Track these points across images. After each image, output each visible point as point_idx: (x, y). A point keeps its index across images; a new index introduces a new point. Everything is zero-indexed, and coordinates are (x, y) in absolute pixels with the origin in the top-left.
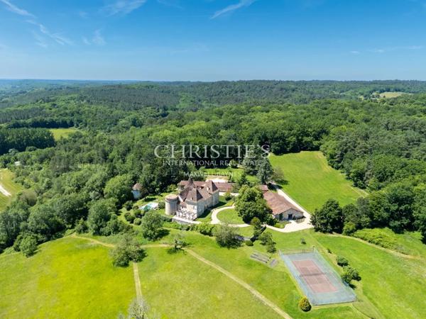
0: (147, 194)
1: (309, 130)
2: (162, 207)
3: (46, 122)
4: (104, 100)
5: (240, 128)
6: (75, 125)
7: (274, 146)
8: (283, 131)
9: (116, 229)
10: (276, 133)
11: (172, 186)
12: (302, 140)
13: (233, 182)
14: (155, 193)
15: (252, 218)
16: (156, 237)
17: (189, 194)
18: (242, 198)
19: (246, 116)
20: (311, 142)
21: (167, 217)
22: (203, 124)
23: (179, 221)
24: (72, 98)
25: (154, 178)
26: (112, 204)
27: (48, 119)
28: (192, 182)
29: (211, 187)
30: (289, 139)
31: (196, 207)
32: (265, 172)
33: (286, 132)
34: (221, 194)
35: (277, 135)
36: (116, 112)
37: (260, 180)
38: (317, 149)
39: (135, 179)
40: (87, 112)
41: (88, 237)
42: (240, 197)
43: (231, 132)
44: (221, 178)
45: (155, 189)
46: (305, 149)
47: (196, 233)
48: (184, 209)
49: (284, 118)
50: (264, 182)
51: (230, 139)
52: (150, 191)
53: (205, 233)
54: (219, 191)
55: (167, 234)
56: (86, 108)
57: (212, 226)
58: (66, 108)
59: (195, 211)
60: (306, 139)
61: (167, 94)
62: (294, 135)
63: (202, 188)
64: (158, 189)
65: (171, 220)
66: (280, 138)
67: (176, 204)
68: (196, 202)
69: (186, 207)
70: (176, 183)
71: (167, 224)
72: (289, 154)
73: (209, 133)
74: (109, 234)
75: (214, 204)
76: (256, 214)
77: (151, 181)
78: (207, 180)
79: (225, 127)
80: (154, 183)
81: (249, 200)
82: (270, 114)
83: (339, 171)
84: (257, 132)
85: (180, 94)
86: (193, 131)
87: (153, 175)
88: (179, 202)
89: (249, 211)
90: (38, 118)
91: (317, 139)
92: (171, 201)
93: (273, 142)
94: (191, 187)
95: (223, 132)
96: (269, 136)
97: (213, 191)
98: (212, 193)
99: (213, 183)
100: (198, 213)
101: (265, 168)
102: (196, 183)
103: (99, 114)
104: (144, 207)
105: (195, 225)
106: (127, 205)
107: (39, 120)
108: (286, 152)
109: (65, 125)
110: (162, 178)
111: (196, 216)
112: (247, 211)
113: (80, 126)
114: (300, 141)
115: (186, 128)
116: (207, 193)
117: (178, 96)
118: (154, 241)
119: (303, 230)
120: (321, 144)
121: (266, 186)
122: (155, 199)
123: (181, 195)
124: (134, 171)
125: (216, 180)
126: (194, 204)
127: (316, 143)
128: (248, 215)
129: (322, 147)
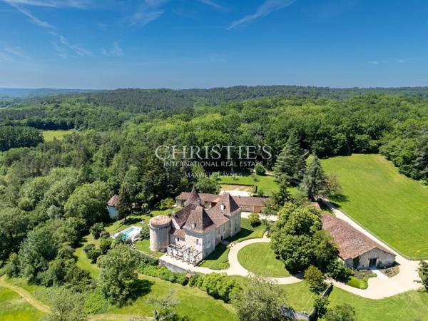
0: (128, 213)
1: (364, 125)
2: (145, 236)
3: (43, 123)
4: (112, 102)
5: (267, 121)
6: (76, 127)
7: (316, 145)
8: (328, 126)
9: (61, 277)
10: (319, 127)
11: (168, 201)
12: (354, 138)
13: (261, 196)
14: (141, 211)
15: (306, 267)
16: (125, 299)
17: (191, 216)
18: (285, 228)
19: (273, 110)
20: (366, 142)
21: (151, 256)
22: (218, 117)
23: (170, 265)
24: (78, 101)
25: (141, 187)
26: (69, 229)
27: (45, 120)
28: (196, 196)
29: (227, 204)
30: (337, 136)
31: (201, 241)
32: (314, 182)
33: (333, 128)
34: (245, 215)
35: (320, 131)
36: (122, 114)
37: (305, 194)
38: (375, 151)
39: (116, 189)
40: (90, 113)
41: (20, 285)
42: (281, 226)
43: (257, 125)
44: (242, 190)
45: (141, 204)
46: (357, 152)
47: (199, 293)
48: (181, 243)
49: (324, 111)
50: (311, 197)
51: (255, 134)
52: (132, 208)
53: (216, 296)
54: (242, 211)
55: (147, 291)
56: (91, 109)
57: (229, 283)
58: (68, 109)
59: (200, 248)
60: (358, 137)
61: (181, 98)
62: (343, 131)
63: (214, 204)
64: (145, 205)
65: (156, 263)
66: (325, 135)
67: (167, 233)
68: (201, 232)
69: (183, 240)
70: (173, 196)
71: (150, 268)
72: (337, 158)
73: (225, 126)
74: (50, 284)
75: (232, 234)
76: (314, 260)
77: (137, 192)
78: (222, 193)
79: (246, 120)
80: (141, 195)
81: (298, 231)
82: (304, 107)
83: (421, 181)
84: (291, 126)
85: (194, 98)
86: (203, 124)
87: (139, 184)
88: (173, 230)
89: (301, 254)
90: (35, 118)
91: (374, 138)
92: (158, 228)
93: (315, 141)
94: (196, 203)
95: (244, 127)
96: (308, 131)
97: (231, 211)
98: (229, 214)
99: (231, 198)
100: (205, 250)
101: (314, 175)
102: (203, 197)
103: (102, 115)
104: (117, 235)
105: (197, 275)
106: (94, 230)
107: (35, 121)
108: (333, 155)
109: (64, 127)
110: (152, 188)
111: (201, 256)
112: (296, 254)
113: (81, 128)
114: (351, 140)
115: (194, 121)
116: (220, 215)
117: (192, 100)
118: (121, 306)
119: (406, 294)
120: (380, 145)
121: (316, 205)
122: (140, 220)
123: (176, 217)
124: (116, 177)
125: (235, 193)
126: (198, 235)
127: (373, 143)
128: (298, 262)
129: (382, 149)
